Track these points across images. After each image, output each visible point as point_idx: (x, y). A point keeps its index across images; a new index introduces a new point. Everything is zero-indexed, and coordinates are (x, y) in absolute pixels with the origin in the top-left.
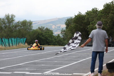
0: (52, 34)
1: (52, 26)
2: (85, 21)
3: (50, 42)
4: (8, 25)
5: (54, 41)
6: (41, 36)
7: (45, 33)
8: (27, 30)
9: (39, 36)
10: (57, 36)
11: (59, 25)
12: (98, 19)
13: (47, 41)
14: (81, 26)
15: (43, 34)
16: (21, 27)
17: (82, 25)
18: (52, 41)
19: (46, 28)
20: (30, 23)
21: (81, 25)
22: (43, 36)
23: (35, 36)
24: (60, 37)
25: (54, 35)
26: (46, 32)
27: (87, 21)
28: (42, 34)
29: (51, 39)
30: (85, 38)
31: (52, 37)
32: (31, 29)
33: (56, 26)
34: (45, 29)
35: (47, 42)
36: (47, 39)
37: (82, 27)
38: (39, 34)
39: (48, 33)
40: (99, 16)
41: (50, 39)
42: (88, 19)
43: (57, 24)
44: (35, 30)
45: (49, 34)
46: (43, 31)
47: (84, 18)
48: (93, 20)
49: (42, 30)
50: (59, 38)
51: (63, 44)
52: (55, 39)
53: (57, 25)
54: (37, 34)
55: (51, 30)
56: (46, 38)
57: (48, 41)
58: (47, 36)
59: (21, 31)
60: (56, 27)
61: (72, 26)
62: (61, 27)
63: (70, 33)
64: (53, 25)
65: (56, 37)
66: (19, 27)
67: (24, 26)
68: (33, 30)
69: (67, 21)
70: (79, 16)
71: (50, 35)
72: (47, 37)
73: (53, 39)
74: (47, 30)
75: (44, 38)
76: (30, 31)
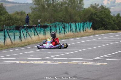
0: (109, 14)
3: (107, 24)
5: (113, 23)
6: (96, 16)
7: (100, 12)
8: (77, 8)
9: (92, 17)
10: (116, 17)
13: (103, 23)
15: (98, 14)
18: (109, 23)
22: (98, 17)
23: (87, 16)
25: (112, 14)
26: (101, 12)
28: (95, 14)
29: (108, 21)
31: (110, 17)
32: (82, 8)
34: (100, 7)
35: (103, 24)
36: (103, 20)
38: (92, 14)
39: (105, 12)
41: (107, 20)
44: (86, 9)
45: (105, 14)
46: (97, 10)
49: (95, 9)
50: (119, 18)
52: (114, 21)
54: (90, 14)
55: (107, 9)
56: (101, 19)
57: (105, 23)
58: (102, 16)
59: (69, 10)
60: (109, 2)
68: (84, 8)
71: (107, 15)
72: (103, 18)
73: (111, 21)
74: (102, 8)
75: (99, 19)
76: (80, 10)
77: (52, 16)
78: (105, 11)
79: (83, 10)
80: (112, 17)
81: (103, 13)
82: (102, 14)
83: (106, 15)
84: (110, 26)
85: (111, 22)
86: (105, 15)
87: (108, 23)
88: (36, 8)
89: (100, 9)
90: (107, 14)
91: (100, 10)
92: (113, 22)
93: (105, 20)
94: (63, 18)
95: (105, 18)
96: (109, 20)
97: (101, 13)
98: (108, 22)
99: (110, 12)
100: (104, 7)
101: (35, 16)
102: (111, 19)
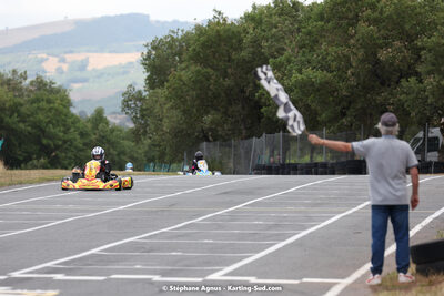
0: (65, 110)
1: (42, 60)
2: (243, 54)
3: (57, 147)
5: (79, 142)
6: (15, 118)
7: (33, 102)
10: (89, 120)
11: (79, 57)
12: (304, 46)
13: (45, 141)
14: (225, 75)
15: (23, 110)
17: (229, 71)
18: (65, 142)
19: (34, 78)
21: (226, 72)
22: (23, 118)
24: (107, 123)
25: (74, 111)
26: (37, 100)
27: (253, 53)
28: (15, 109)
29: (61, 134)
30: (244, 131)
31: (69, 120)
33: (63, 61)
34: (32, 83)
35: (43, 145)
36: (43, 131)
37: (228, 82)
39: (49, 101)
40: (309, 33)
41: (58, 131)
42: (256, 43)
43: (71, 52)
45: (50, 109)
47: (240, 41)
48: (281, 51)
49: (14, 89)
50: (100, 126)
51: (118, 155)
52: (82, 135)
53: (69, 57)
56: (37, 126)
57: (51, 142)
58: (41, 116)
60: (65, 67)
61: (184, 78)
62: (89, 68)
63: (172, 107)
64: (48, 55)
65: (89, 125)
69: (154, 48)
70: (218, 31)
71: (58, 113)
72: (43, 125)
73: (74, 135)
74: (39, 89)
75: (29, 128)
78: (49, 98)
80: (76, 120)
81: (43, 104)
82: (38, 108)
83: (53, 111)
84: (69, 154)
85: (71, 137)
86: (50, 114)
87: (60, 143)
89: (31, 91)
90: (56, 110)
91: (32, 96)
92: (78, 137)
93: (52, 130)
95: (49, 122)
96: (65, 132)
97: (35, 105)
98: (60, 139)
99: (67, 103)
100: (45, 85)
102: (72, 130)
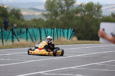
4: (66, 8)
8: (94, 16)
16: (85, 12)
20: (99, 7)
32: (100, 16)
44: (105, 17)
59: (85, 18)
66: (82, 13)
67: (89, 11)
68: (103, 17)
76: (98, 18)
77: (66, 24)
79: (101, 18)
88: (48, 14)
94: (78, 27)
101: (47, 24)
